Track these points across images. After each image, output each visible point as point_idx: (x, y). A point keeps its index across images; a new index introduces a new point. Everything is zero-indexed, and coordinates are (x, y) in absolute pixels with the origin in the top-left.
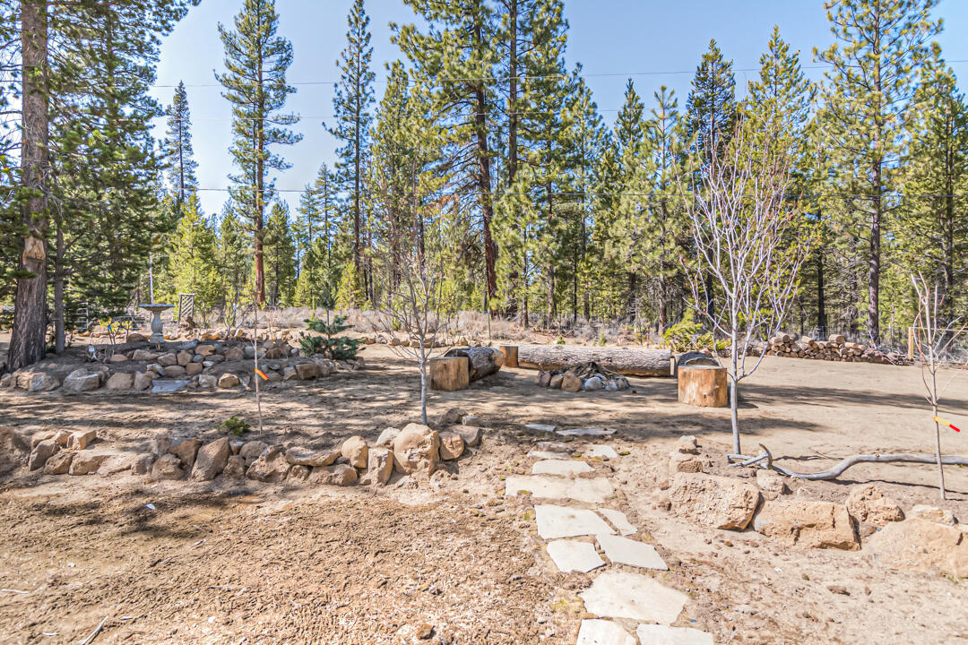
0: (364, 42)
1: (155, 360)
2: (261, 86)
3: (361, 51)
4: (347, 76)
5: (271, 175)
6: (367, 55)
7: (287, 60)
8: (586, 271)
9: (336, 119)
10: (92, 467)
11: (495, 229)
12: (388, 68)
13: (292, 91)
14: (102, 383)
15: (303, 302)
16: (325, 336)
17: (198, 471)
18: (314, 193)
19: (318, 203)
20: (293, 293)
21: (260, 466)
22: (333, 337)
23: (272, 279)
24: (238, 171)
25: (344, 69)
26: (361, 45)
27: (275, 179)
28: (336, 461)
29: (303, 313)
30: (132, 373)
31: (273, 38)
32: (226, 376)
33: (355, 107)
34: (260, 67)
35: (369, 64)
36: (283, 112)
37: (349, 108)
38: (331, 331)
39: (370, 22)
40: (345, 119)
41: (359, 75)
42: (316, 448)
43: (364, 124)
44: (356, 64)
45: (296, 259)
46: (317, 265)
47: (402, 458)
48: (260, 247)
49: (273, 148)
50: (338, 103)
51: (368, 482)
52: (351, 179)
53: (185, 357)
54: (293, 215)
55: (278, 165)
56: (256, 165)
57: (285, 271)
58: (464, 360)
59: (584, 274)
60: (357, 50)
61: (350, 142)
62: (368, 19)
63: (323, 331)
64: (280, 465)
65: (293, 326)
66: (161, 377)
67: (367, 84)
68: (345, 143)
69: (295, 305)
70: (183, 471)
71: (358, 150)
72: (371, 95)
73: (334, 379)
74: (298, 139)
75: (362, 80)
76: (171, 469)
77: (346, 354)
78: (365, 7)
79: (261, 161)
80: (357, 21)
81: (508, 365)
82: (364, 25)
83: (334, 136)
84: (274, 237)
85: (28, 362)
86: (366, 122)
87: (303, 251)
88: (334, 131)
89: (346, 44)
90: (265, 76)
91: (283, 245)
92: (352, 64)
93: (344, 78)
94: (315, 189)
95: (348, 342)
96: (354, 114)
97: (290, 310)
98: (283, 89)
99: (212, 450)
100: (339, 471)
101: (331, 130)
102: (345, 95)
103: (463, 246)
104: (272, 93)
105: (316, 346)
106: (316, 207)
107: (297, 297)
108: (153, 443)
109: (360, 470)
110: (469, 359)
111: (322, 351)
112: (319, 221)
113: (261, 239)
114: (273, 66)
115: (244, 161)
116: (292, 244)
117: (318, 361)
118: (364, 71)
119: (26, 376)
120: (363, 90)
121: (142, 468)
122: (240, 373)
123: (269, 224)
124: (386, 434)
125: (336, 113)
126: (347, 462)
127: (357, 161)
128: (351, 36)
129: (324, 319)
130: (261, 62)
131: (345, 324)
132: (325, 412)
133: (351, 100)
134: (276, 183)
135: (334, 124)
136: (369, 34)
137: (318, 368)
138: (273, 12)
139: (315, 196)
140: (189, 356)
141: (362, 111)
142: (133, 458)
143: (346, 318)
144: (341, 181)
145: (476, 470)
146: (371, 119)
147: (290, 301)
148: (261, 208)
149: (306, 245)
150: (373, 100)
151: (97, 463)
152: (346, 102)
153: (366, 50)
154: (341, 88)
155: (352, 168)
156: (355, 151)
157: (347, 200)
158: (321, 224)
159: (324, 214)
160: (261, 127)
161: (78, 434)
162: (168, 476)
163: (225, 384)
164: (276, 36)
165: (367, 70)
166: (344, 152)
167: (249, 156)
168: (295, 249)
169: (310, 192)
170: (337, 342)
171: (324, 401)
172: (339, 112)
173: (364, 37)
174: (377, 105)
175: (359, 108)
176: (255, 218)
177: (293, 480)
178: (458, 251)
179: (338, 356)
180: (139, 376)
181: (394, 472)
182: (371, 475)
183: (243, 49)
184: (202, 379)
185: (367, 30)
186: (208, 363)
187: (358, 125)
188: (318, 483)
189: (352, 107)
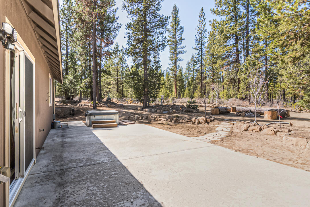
0: (203, 21)
1: (163, 108)
2: (176, 40)
3: (203, 24)
4: (198, 32)
5: (178, 63)
6: (204, 25)
7: (182, 31)
8: (272, 86)
9: (195, 45)
10: (160, 120)
11: (239, 75)
12: (209, 33)
13: (184, 39)
14: (156, 111)
15: (187, 96)
16: (191, 105)
17: (173, 121)
18: (190, 63)
19: (191, 66)
20: (184, 94)
21: (181, 121)
22: (193, 104)
23: (179, 90)
24: (170, 62)
25: (198, 30)
26: (203, 22)
27: (179, 64)
28: (191, 121)
29: (186, 99)
30: (160, 110)
31: (179, 27)
32: (174, 111)
33: (201, 41)
34: (176, 35)
35: (205, 27)
36: (182, 45)
37: (199, 41)
38: (192, 103)
39: (205, 15)
40: (198, 44)
41: (202, 31)
42: (188, 119)
43: (204, 45)
44: (201, 28)
45: (185, 84)
46: (190, 86)
47: (200, 121)
48: (176, 82)
49: (179, 56)
50: (196, 40)
51: (195, 124)
52: (200, 61)
53: (167, 107)
54: (184, 71)
55: (180, 60)
56: (175, 60)
57: (182, 87)
58: (217, 109)
59: (271, 87)
60: (201, 24)
61: (199, 50)
62: (205, 14)
63: (190, 103)
64: (184, 121)
65: (184, 103)
66: (164, 111)
67: (204, 33)
68: (198, 51)
69: (185, 97)
70: (171, 121)
71: (202, 52)
72: (206, 36)
73: (192, 112)
74: (185, 52)
75: (203, 32)
76: (170, 121)
77: (195, 108)
78: (204, 11)
79: (176, 60)
80: (201, 16)
81: (233, 111)
82: (203, 16)
83: (195, 50)
84: (179, 79)
85: (145, 108)
86: (204, 44)
87: (187, 81)
88: (195, 48)
89: (198, 22)
90: (177, 37)
91: (181, 80)
92: (200, 28)
93: (198, 33)
94: (190, 62)
95: (196, 106)
96: (201, 43)
97: (183, 98)
98: (181, 39)
99: (175, 119)
100: (191, 122)
101: (194, 48)
102: (198, 38)
103: (230, 80)
104: (179, 41)
105: (189, 106)
106: (191, 67)
107: (185, 95)
108: (167, 118)
109: (195, 122)
110: (219, 109)
111: (190, 107)
112: (191, 71)
113: (176, 80)
114: (179, 34)
115: (172, 60)
116: (184, 79)
117: (189, 109)
118: (204, 29)
119: (146, 110)
120: (203, 35)
121: (166, 121)
122: (176, 110)
123: (178, 76)
124: (198, 118)
125: (195, 43)
126: (193, 121)
127: (201, 56)
128: (200, 20)
129: (191, 101)
130: (176, 34)
131: (195, 102)
132: (190, 116)
133: (199, 39)
134: (180, 65)
135: (195, 46)
136: (205, 18)
137: (189, 110)
138: (179, 20)
139: (190, 64)
140: (168, 107)
141: (203, 41)
142: (165, 119)
143: (195, 101)
144: (197, 62)
145: (212, 124)
146: (205, 43)
147: (183, 96)
148: (176, 72)
149: (187, 79)
150: (206, 37)
151: (161, 120)
152: (198, 39)
153: (204, 23)
154: (197, 36)
155: (200, 58)
156: (201, 53)
157: (199, 67)
158: (192, 72)
159: (193, 69)
160: (176, 51)
161: (158, 116)
162: (169, 122)
163: (174, 112)
164: (180, 26)
165: (205, 29)
166: (198, 54)
167: (173, 59)
168: (184, 81)
169: (189, 63)
170: (193, 106)
171: (190, 115)
172: (196, 43)
173: (203, 20)
174: (208, 38)
175: (202, 40)
176: (174, 74)
177: (185, 123)
178: (229, 81)
179: (194, 108)
180: (161, 110)
181: (199, 123)
182: (196, 123)
183: (172, 31)
184: (170, 111)
185: (204, 17)
186: (171, 109)
187: (202, 45)
188: (189, 124)
189: (200, 41)
